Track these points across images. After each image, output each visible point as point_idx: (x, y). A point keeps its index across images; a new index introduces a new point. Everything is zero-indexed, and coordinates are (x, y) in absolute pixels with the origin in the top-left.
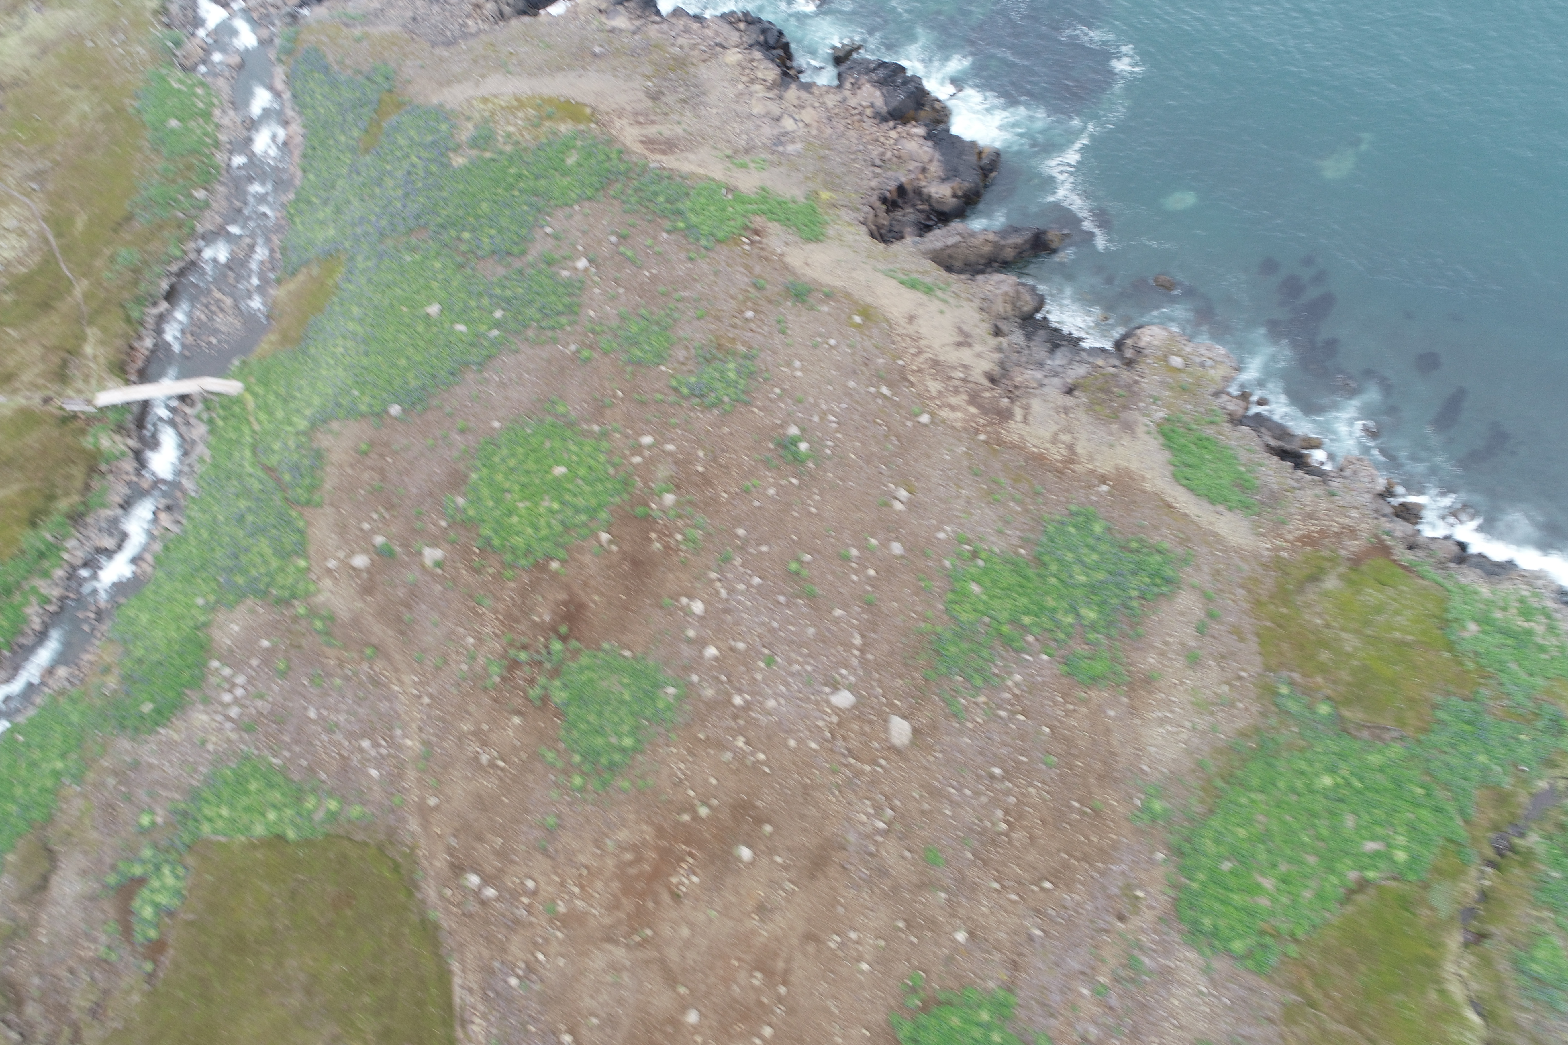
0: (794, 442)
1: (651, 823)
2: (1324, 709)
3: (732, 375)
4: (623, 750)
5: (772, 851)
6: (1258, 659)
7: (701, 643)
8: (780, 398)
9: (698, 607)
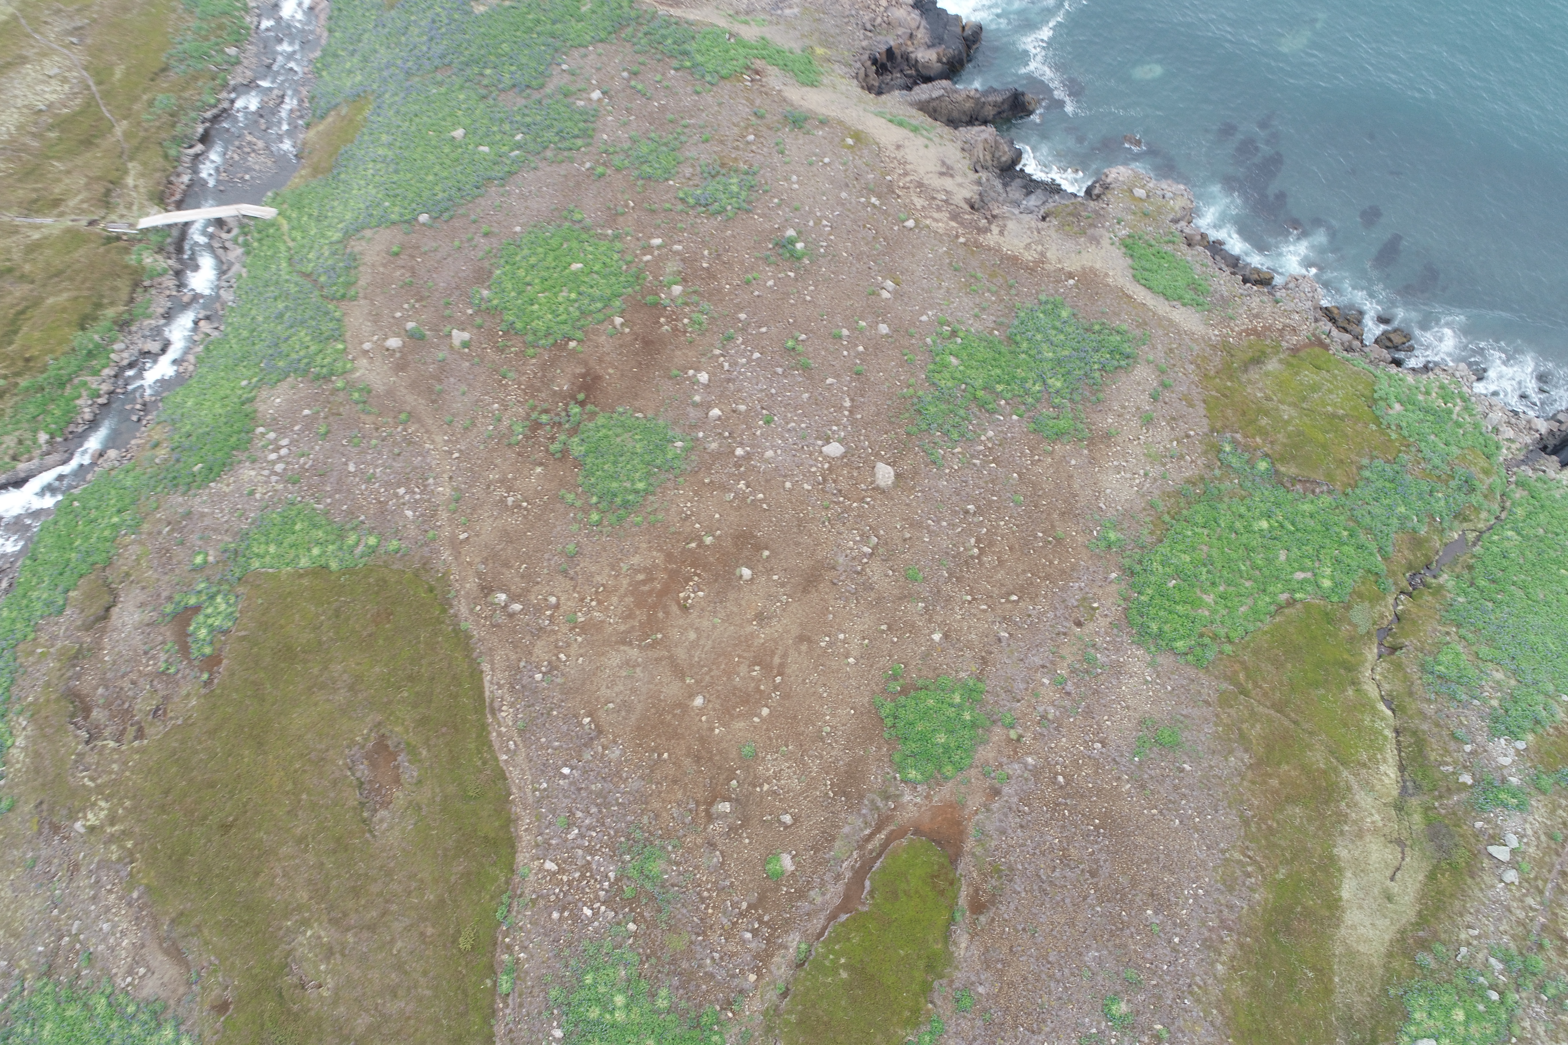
0: (792, 242)
1: (661, 550)
2: (1263, 465)
3: (735, 188)
4: (637, 492)
5: (770, 571)
6: (1205, 421)
7: (707, 406)
8: (779, 206)
9: (703, 377)
